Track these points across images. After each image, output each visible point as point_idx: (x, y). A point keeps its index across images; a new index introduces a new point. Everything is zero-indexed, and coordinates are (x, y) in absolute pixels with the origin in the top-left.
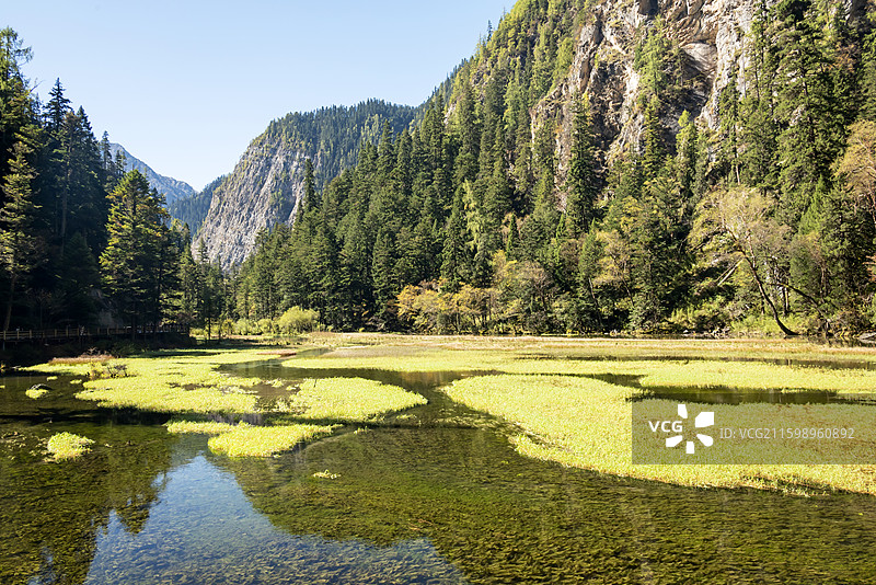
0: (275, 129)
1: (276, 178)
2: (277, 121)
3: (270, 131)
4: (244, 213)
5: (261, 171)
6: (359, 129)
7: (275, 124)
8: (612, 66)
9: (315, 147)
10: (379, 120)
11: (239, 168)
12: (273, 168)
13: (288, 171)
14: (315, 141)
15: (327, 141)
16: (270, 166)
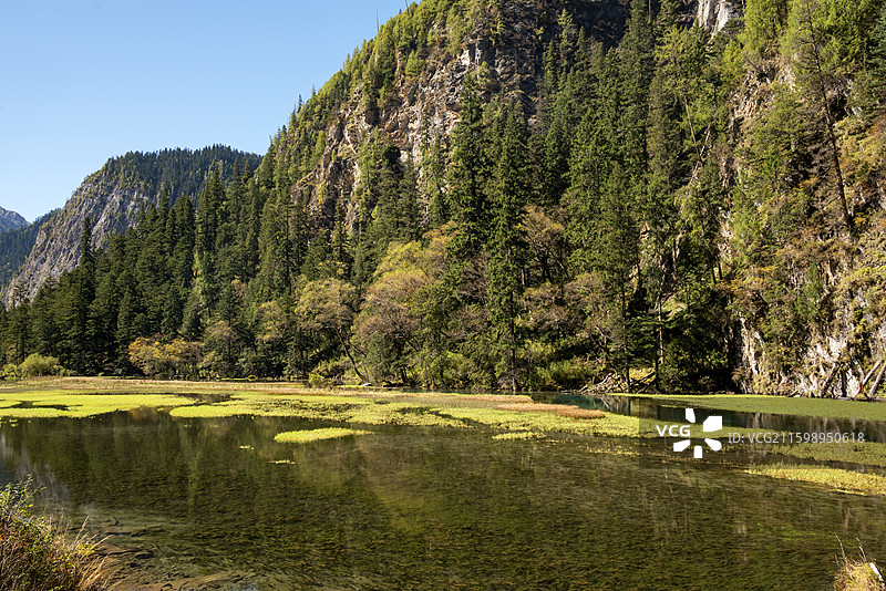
0: (112, 166)
1: (111, 217)
2: (115, 158)
3: (107, 169)
4: (73, 251)
5: (95, 208)
6: (203, 174)
7: (114, 161)
8: (345, 162)
9: (155, 187)
10: (224, 166)
11: (70, 204)
12: (108, 206)
13: (124, 210)
14: (156, 182)
15: (168, 183)
16: (105, 204)
